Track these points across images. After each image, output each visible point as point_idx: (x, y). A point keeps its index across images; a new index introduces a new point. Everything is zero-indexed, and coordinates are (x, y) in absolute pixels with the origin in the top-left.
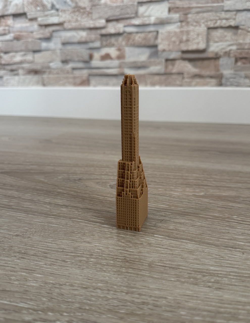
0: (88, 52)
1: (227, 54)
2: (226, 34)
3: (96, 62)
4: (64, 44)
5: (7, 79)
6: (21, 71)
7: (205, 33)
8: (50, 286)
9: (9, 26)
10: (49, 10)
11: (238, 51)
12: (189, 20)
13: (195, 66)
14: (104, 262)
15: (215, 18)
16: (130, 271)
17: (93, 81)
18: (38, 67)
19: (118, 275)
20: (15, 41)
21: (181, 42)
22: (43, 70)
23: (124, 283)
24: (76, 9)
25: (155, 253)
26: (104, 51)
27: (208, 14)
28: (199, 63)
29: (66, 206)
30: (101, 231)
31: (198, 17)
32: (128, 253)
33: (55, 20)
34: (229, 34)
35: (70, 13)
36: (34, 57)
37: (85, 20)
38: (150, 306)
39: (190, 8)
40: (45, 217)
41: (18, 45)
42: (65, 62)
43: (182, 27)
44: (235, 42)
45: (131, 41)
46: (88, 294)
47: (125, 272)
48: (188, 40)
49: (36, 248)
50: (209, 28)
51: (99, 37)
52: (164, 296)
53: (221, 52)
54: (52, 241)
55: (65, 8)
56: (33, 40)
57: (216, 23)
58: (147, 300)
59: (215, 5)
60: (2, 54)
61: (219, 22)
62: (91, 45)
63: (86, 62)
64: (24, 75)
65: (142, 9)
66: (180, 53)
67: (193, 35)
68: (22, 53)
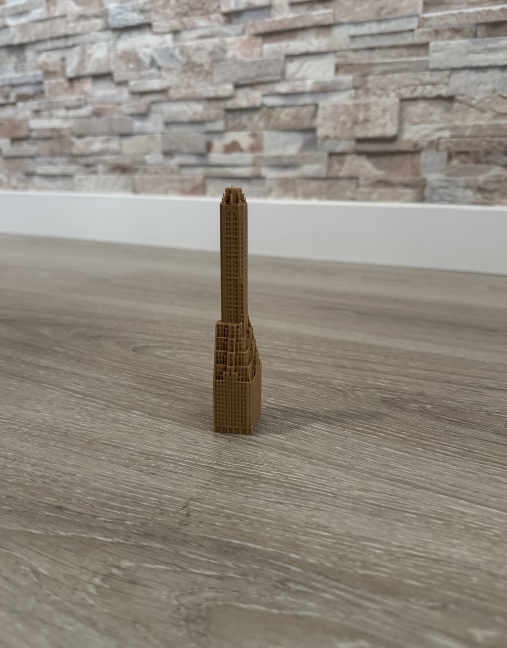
0: (205, 138)
1: (434, 145)
2: (431, 109)
3: (216, 156)
4: (167, 124)
5: (80, 180)
6: (100, 168)
7: (396, 108)
9: (86, 94)
10: (147, 69)
11: (453, 140)
12: (370, 85)
13: (378, 166)
15: (413, 82)
17: (211, 187)
18: (127, 161)
20: (94, 119)
21: (355, 123)
22: (135, 166)
24: (189, 67)
26: (231, 137)
27: (401, 74)
28: (385, 160)
31: (384, 81)
33: (155, 84)
34: (437, 111)
35: (179, 74)
36: (121, 145)
37: (202, 84)
39: (371, 65)
41: (98, 124)
42: (168, 154)
44: (448, 124)
45: (273, 122)
48: (366, 121)
50: (403, 100)
51: (222, 112)
53: (424, 141)
55: (171, 65)
56: (122, 116)
57: (415, 90)
59: (414, 59)
60: (74, 139)
61: (420, 89)
62: (210, 127)
63: (201, 155)
64: (105, 173)
65: (292, 67)
66: (353, 143)
67: (375, 111)
68: (104, 138)
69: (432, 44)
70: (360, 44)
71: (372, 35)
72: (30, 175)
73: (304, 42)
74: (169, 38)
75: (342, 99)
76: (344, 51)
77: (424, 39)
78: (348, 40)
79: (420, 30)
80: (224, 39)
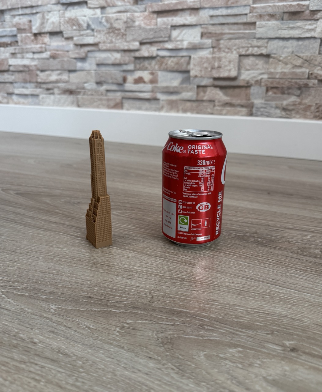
0: (122, 74)
1: (259, 83)
2: (257, 62)
3: (129, 86)
4: (98, 65)
5: (43, 98)
6: (56, 91)
7: (237, 60)
8: (22, 270)
9: (45, 44)
10: (85, 30)
11: (270, 80)
12: (221, 46)
13: (226, 94)
14: (64, 260)
15: (247, 45)
16: (79, 266)
17: (126, 104)
18: (73, 87)
19: (69, 267)
20: (51, 60)
21: (213, 68)
22: (79, 90)
23: (70, 272)
24: (111, 31)
25: (103, 257)
26: (138, 74)
27: (240, 40)
28: (230, 91)
29: (56, 223)
30: (73, 242)
31: (230, 44)
32: (84, 256)
33: (90, 40)
34: (260, 63)
35: (105, 34)
36: (69, 77)
37: (120, 41)
38: (78, 284)
39: (222, 34)
40: (37, 229)
41: (54, 63)
42: (99, 83)
43: (213, 53)
44: (266, 71)
45: (164, 65)
46: (44, 276)
47: (74, 266)
48: (219, 67)
49: (22, 249)
50: (241, 56)
51: (133, 59)
52: (91, 280)
53: (253, 80)
54: (35, 245)
55: (100, 28)
56: (69, 59)
57: (248, 50)
58: (79, 281)
59: (247, 31)
60: (38, 72)
61: (251, 49)
62: (125, 68)
63: (119, 84)
64: (59, 94)
65: (175, 33)
66: (211, 80)
67: (224, 62)
68: (59, 72)
69: (257, 23)
70: (216, 21)
71: (222, 16)
72: (10, 94)
73: (183, 18)
74: (98, 11)
75: (205, 53)
76: (207, 24)
77: (253, 20)
78: (209, 18)
79: (251, 14)
80: (134, 13)
